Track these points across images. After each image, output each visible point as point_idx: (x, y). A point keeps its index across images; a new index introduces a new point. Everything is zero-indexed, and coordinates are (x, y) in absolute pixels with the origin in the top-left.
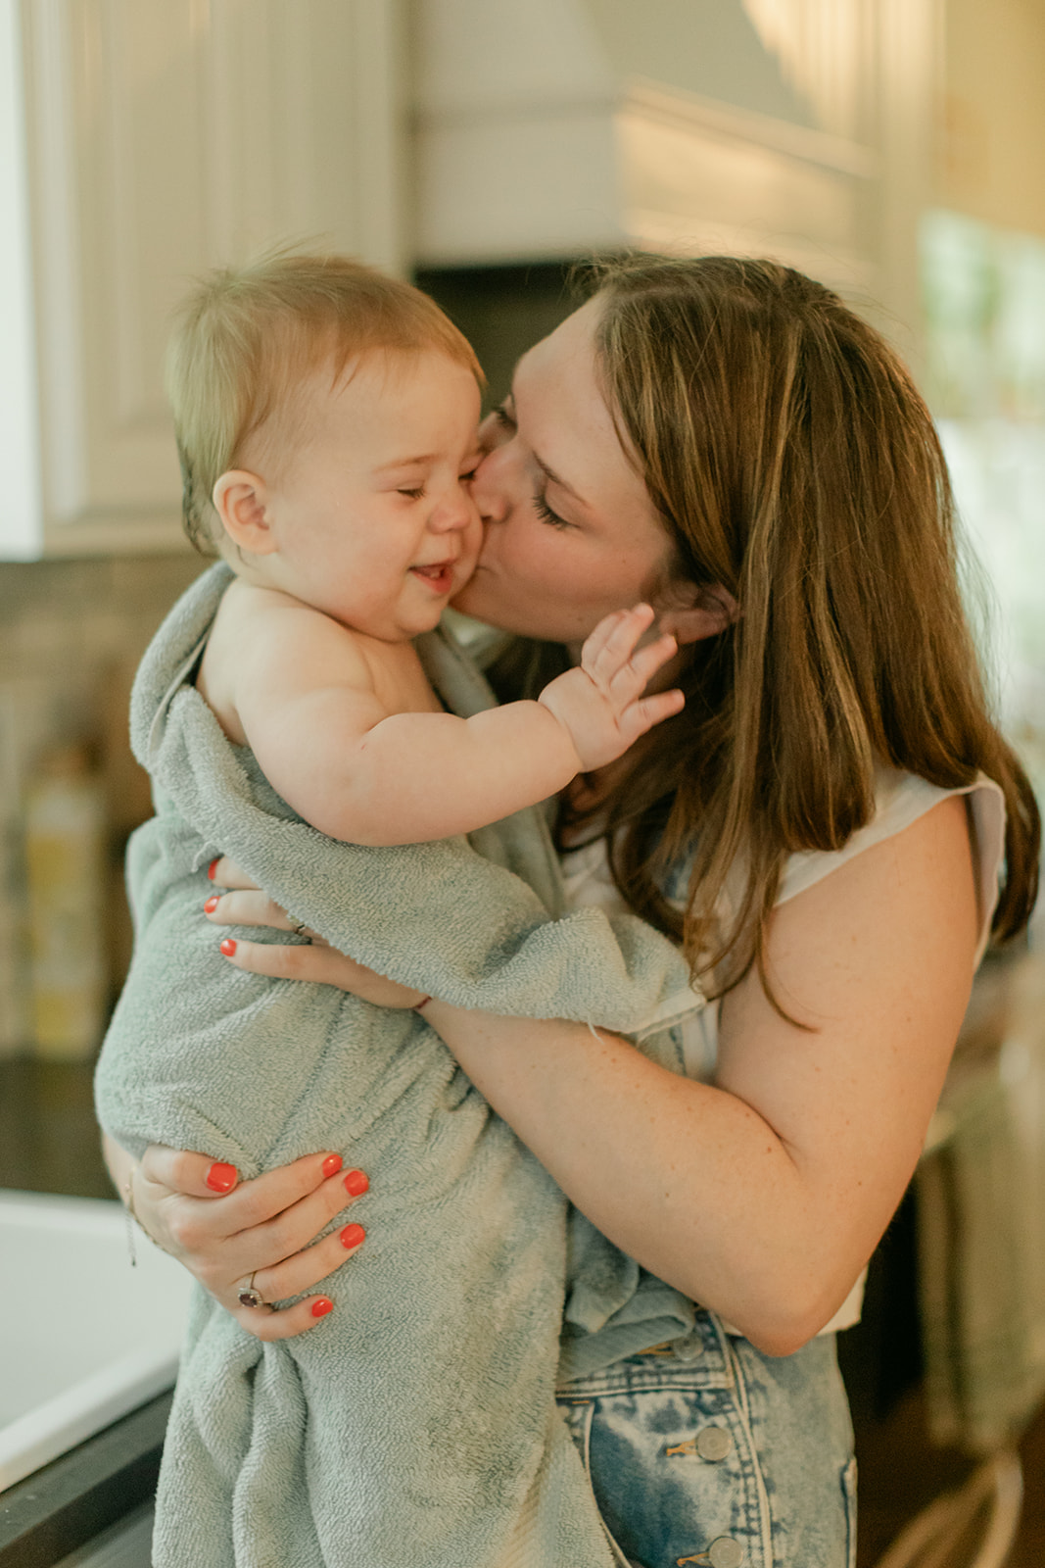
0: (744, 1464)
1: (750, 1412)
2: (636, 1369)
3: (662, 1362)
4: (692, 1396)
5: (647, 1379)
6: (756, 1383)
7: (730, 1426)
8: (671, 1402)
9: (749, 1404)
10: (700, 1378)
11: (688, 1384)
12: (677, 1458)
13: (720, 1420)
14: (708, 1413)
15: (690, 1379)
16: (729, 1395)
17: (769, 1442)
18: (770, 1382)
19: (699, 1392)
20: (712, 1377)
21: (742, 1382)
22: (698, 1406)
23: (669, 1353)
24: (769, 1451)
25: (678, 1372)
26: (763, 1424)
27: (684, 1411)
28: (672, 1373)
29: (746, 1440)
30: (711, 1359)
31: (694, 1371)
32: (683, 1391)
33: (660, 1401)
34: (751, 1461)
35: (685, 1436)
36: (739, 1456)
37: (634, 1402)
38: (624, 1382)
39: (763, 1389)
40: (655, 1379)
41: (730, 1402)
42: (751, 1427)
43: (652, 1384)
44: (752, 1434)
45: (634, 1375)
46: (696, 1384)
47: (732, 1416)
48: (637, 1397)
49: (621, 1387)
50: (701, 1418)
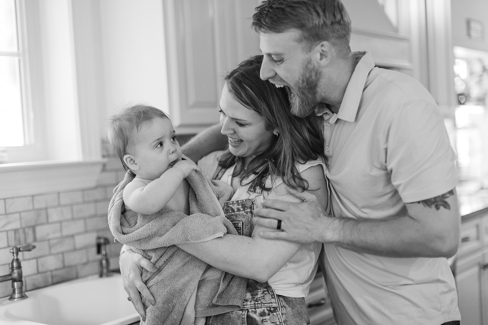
0: (280, 323)
1: (282, 312)
3: (262, 301)
4: (269, 309)
5: (259, 305)
6: (283, 305)
7: (277, 315)
8: (264, 310)
9: (282, 310)
10: (270, 305)
12: (265, 322)
13: (275, 314)
14: (272, 312)
15: (268, 305)
16: (277, 308)
17: (286, 319)
18: (287, 306)
19: (270, 308)
20: (273, 304)
21: (280, 306)
22: (270, 311)
23: (264, 299)
24: (286, 321)
25: (266, 303)
26: (285, 315)
27: (267, 312)
28: (264, 304)
30: (273, 300)
31: (269, 303)
32: (267, 308)
33: (262, 310)
34: (282, 322)
35: (267, 317)
36: (279, 321)
37: (256, 310)
38: (254, 306)
39: (285, 307)
40: (261, 305)
41: (277, 310)
42: (282, 315)
43: (260, 306)
44: (282, 317)
45: (256, 304)
46: (269, 306)
47: (278, 313)
48: (257, 309)
49: (253, 307)
50: (271, 313)
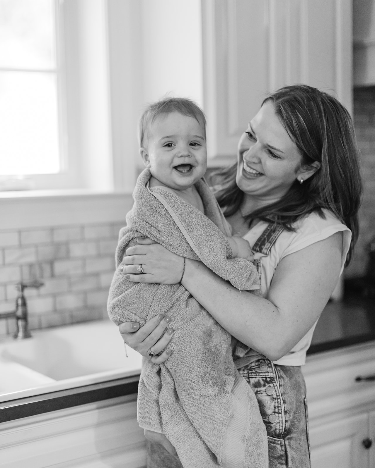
0: (277, 396)
1: (279, 383)
2: (250, 372)
3: (257, 370)
4: (264, 379)
5: (253, 374)
6: (281, 376)
7: (274, 386)
8: (259, 380)
9: (279, 381)
10: (266, 374)
11: (264, 376)
12: (260, 394)
13: (271, 385)
14: (268, 383)
15: (264, 374)
16: (274, 379)
17: (284, 391)
18: (284, 376)
19: (266, 378)
20: (269, 374)
21: (277, 376)
22: (266, 381)
23: (259, 368)
24: (284, 393)
25: (261, 373)
26: (283, 386)
27: (262, 383)
28: (259, 373)
29: (278, 390)
30: (269, 370)
31: (265, 373)
32: (262, 377)
33: (256, 380)
34: (279, 395)
35: (263, 389)
36: (276, 394)
37: (249, 380)
38: (247, 375)
39: (283, 378)
40: (255, 374)
41: (274, 381)
42: (280, 387)
43: (254, 376)
44: (280, 389)
45: (250, 373)
46: (265, 376)
47: (275, 384)
48: (250, 379)
49: (247, 376)
50: (267, 384)
